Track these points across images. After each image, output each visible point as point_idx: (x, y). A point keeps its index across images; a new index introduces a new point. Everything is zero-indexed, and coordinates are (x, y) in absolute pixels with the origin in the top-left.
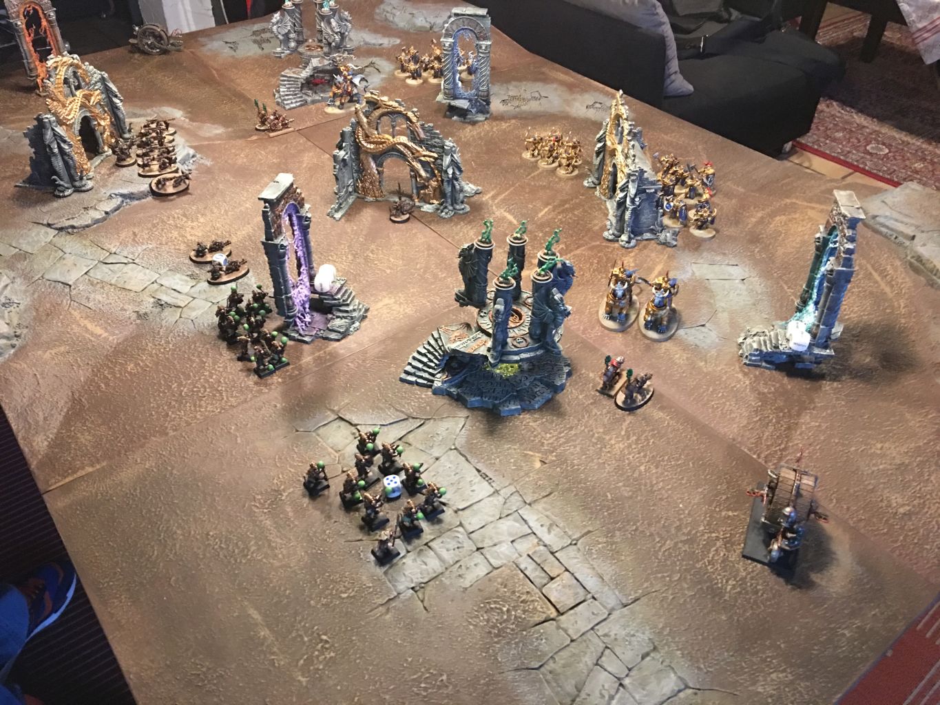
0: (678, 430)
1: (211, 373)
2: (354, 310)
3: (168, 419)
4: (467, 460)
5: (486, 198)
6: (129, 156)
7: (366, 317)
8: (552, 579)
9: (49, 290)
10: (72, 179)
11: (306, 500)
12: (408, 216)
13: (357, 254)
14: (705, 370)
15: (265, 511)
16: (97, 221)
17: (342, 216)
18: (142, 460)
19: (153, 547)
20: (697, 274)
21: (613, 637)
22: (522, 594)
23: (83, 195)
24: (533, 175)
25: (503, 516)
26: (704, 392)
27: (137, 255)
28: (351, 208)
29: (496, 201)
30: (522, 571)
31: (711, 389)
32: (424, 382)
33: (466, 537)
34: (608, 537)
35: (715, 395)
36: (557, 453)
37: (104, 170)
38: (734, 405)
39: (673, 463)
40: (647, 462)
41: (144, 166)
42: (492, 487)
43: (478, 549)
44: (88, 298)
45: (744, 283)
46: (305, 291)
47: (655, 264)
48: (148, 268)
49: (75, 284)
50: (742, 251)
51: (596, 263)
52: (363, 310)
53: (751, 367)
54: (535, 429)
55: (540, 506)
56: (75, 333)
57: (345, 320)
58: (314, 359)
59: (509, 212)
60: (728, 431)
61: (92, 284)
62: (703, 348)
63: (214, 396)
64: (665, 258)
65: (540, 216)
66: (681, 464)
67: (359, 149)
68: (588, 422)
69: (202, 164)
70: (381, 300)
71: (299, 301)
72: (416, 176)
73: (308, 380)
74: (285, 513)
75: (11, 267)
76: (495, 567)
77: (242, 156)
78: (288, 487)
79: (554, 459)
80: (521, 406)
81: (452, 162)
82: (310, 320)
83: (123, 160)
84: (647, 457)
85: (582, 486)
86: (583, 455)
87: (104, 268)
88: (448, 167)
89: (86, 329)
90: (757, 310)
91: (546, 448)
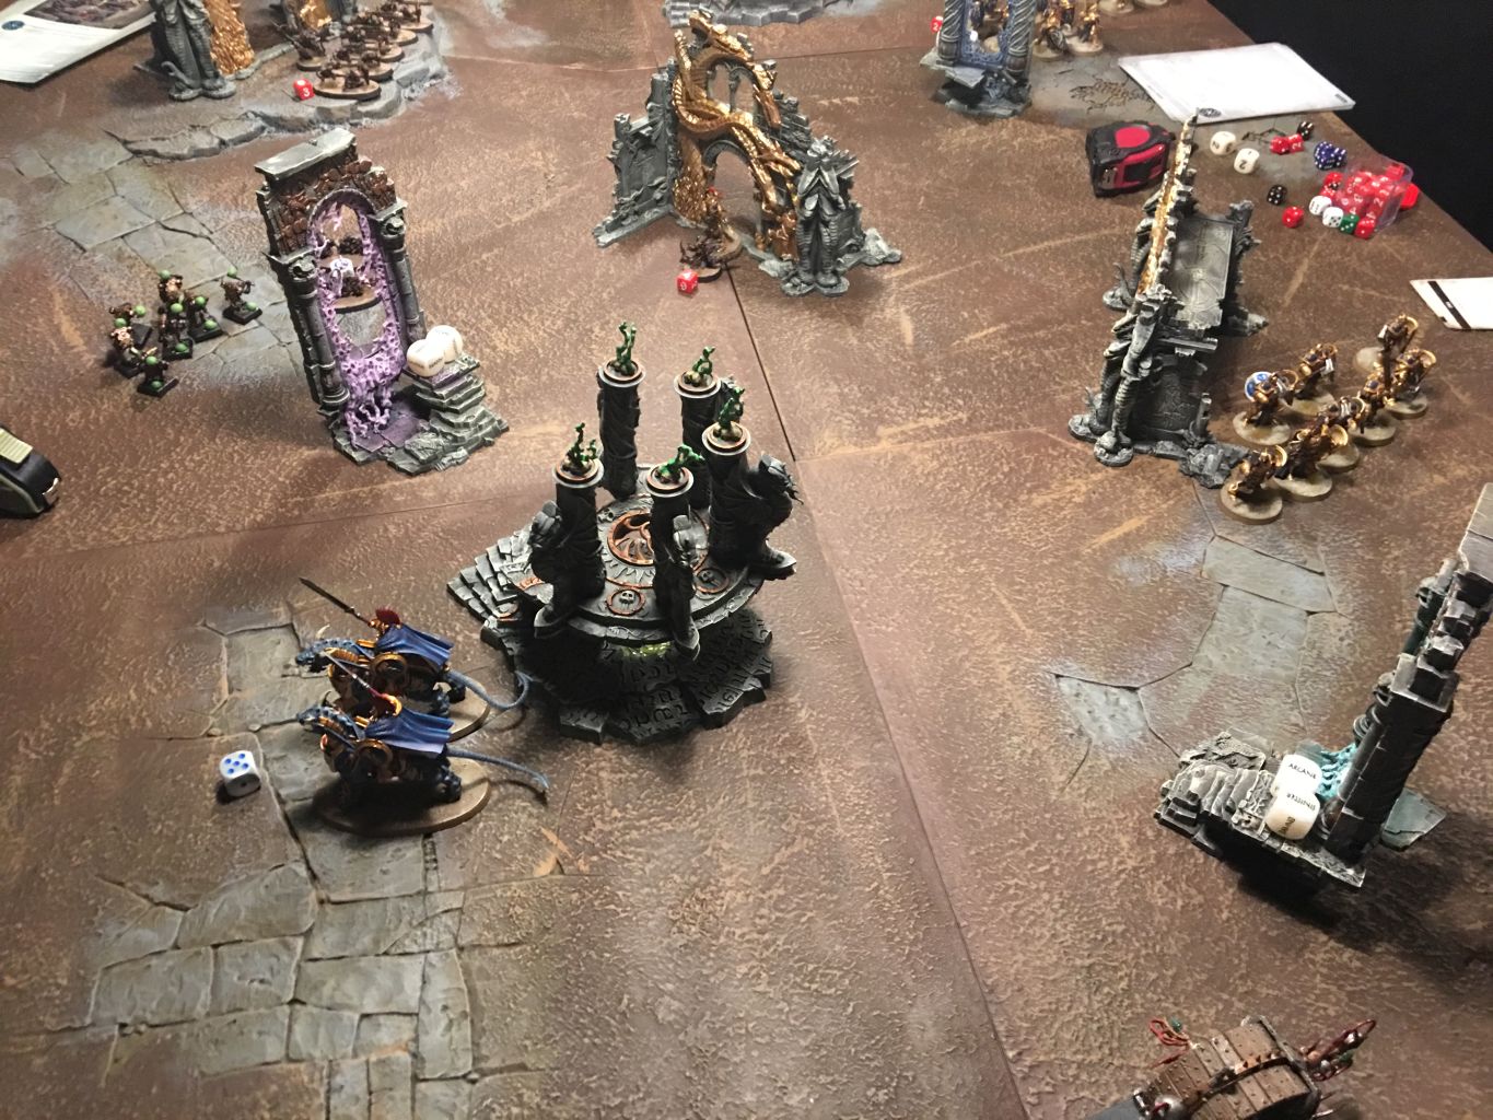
0: (889, 912)
1: (171, 467)
2: (466, 425)
3: (47, 526)
5: (890, 275)
6: (321, 53)
7: (491, 444)
9: (47, 251)
12: (714, 272)
13: (575, 321)
14: (1054, 795)
15: (33, 756)
16: (199, 153)
17: (614, 241)
20: (1211, 563)
23: (210, 104)
24: (1021, 251)
25: (393, 951)
26: (1012, 846)
27: (222, 224)
28: (637, 231)
29: (907, 287)
30: (329, 1091)
31: (1032, 848)
32: (480, 610)
33: (294, 965)
34: (548, 1096)
35: (1030, 865)
36: (602, 858)
37: (271, 70)
38: (1056, 906)
39: (814, 986)
40: (762, 960)
41: (326, 74)
42: (425, 878)
43: (294, 1001)
44: (96, 279)
45: (1306, 621)
46: (384, 365)
47: (1130, 515)
48: (224, 253)
49: (94, 250)
50: (1358, 544)
51: (1003, 473)
52: (489, 429)
53: (1165, 830)
54: (601, 787)
55: (476, 961)
56: (36, 332)
57: (441, 440)
58: (345, 498)
59: (914, 315)
60: (996, 963)
61: (120, 257)
62: (1090, 742)
63: (143, 509)
64: (1165, 506)
65: (967, 340)
66: (830, 996)
67: (676, 122)
68: (715, 815)
69: (443, 94)
70: (544, 422)
71: (363, 380)
72: (761, 197)
73: (303, 532)
74: (56, 775)
75: (21, 199)
76: (291, 1055)
77: (524, 93)
78: (98, 728)
79: (585, 868)
80: (606, 729)
81: (819, 187)
82: (384, 422)
83: (309, 58)
84: (772, 949)
85: (589, 956)
86: (648, 885)
87: (156, 235)
88: (808, 194)
89: (57, 331)
90: (1289, 697)
91: (588, 839)
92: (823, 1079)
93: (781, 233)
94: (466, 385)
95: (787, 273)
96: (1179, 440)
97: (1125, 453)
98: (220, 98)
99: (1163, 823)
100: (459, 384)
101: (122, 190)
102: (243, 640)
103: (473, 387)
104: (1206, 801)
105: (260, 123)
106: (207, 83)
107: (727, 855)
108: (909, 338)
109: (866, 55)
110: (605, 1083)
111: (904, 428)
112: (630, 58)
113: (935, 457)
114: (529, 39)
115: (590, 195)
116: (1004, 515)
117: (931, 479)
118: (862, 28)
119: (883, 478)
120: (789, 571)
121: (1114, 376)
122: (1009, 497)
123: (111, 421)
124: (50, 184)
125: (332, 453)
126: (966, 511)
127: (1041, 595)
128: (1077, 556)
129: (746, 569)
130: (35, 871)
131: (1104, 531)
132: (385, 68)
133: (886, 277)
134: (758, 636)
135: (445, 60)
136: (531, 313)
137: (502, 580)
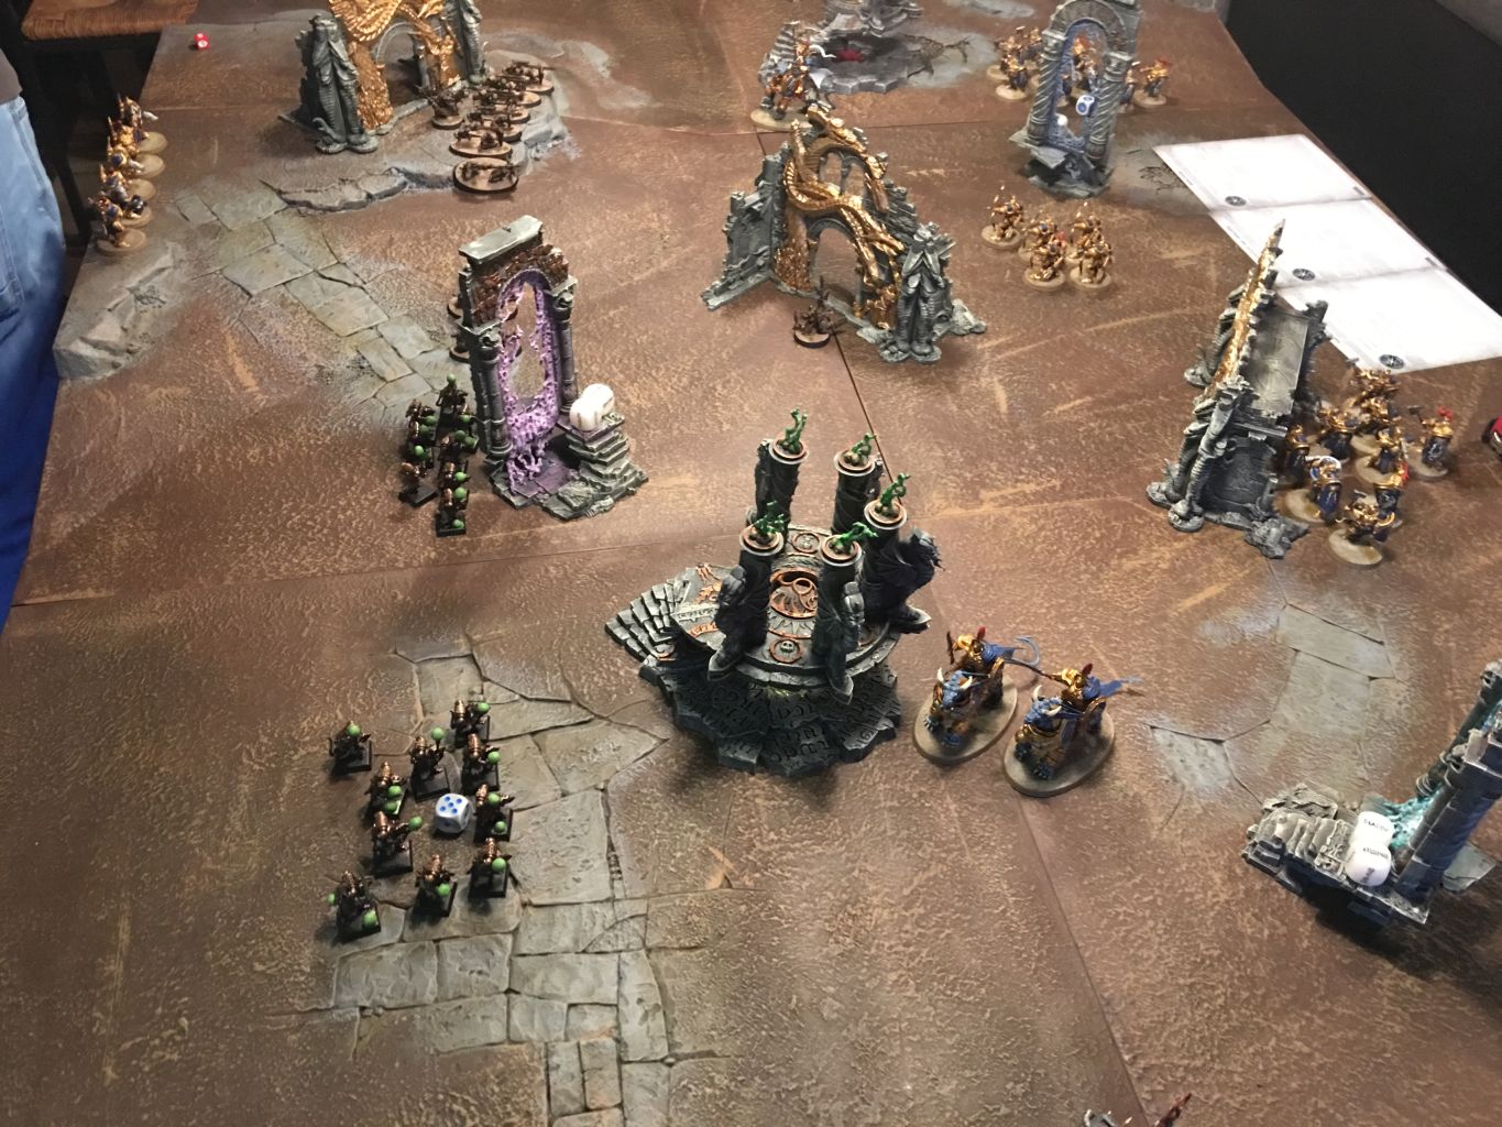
0: (1015, 933)
1: (349, 504)
2: (613, 476)
3: (242, 556)
4: (608, 818)
5: (984, 345)
6: (455, 113)
7: (633, 493)
8: (587, 1110)
9: (217, 295)
10: (349, 130)
11: (322, 777)
12: (824, 337)
13: (699, 379)
14: (1154, 834)
15: (257, 767)
16: (348, 206)
17: (722, 304)
18: (161, 608)
19: (78, 753)
20: (1284, 629)
22: (518, 1112)
23: (355, 158)
25: (590, 950)
26: (1120, 878)
27: (374, 275)
28: (746, 294)
29: (999, 357)
30: (547, 1069)
31: (1137, 880)
32: (637, 649)
33: (507, 958)
34: (735, 1079)
35: (1136, 895)
36: (763, 875)
37: (409, 127)
38: (1161, 932)
39: (956, 994)
40: (909, 970)
41: (464, 135)
42: (612, 887)
43: (509, 991)
44: (263, 324)
45: (1368, 686)
46: (542, 420)
47: (1209, 581)
48: (376, 303)
49: (259, 295)
50: (1412, 617)
51: (1095, 539)
52: (632, 480)
53: (1251, 869)
54: (758, 813)
55: (664, 962)
56: (212, 373)
57: (591, 490)
58: (506, 538)
59: (1007, 385)
60: (1111, 980)
61: (283, 303)
62: (1183, 788)
63: (327, 544)
64: (1241, 575)
65: (1056, 411)
66: (969, 1003)
67: (784, 196)
68: (860, 840)
69: (564, 154)
70: (678, 474)
71: (523, 433)
72: (864, 270)
73: (472, 570)
74: (279, 784)
75: (189, 243)
76: (512, 1038)
77: (637, 155)
78: (312, 743)
79: (750, 884)
80: (760, 759)
81: (922, 267)
82: (538, 470)
83: (444, 117)
84: (917, 960)
85: (760, 960)
86: (806, 901)
87: (315, 283)
88: (913, 273)
89: (231, 372)
90: (1355, 753)
91: (751, 858)
92: (968, 1073)
93: (881, 304)
94: (613, 440)
95: (884, 341)
96: (1246, 513)
97: (1196, 520)
98: (364, 153)
99: (1250, 862)
100: (607, 438)
101: (281, 240)
102: (430, 667)
103: (619, 442)
104: (1290, 845)
105: (402, 178)
106: (353, 138)
107: (872, 877)
108: (1004, 408)
109: (945, 129)
110: (783, 1070)
111: (1003, 492)
112: (729, 122)
113: (1033, 520)
114: (635, 100)
115: (702, 257)
116: (1098, 578)
117: (1031, 541)
118: (943, 101)
119: (988, 539)
120: (923, 627)
121: (1191, 452)
122: (1102, 561)
123: (289, 459)
124: (215, 231)
125: (491, 497)
126: (1063, 573)
127: (1134, 653)
128: (1165, 618)
129: (887, 625)
130: (270, 870)
131: (1188, 596)
132: (516, 129)
133: (979, 347)
134: (886, 680)
135: (564, 121)
136: (658, 369)
137: (659, 624)
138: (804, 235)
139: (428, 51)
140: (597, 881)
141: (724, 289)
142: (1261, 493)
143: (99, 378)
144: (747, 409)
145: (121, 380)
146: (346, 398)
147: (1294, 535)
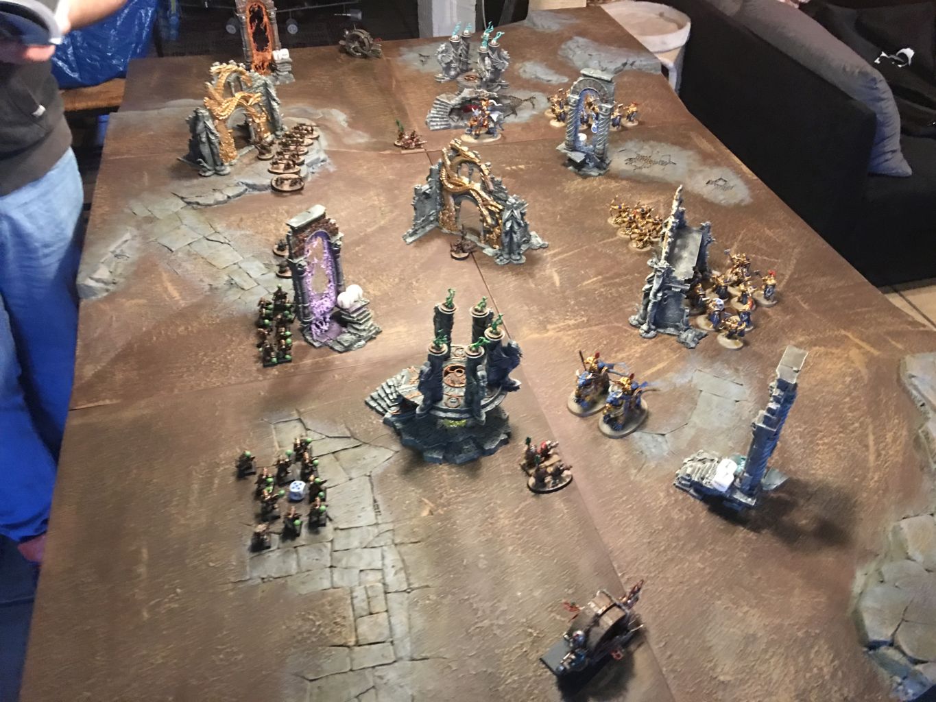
0: (568, 525)
1: (232, 351)
2: (364, 330)
3: (181, 379)
4: (372, 489)
5: (547, 254)
6: (269, 152)
7: (375, 338)
8: (371, 614)
9: (155, 252)
10: (215, 164)
12: (466, 255)
13: (404, 279)
14: (632, 478)
15: (200, 476)
16: (218, 203)
17: (414, 241)
18: (144, 407)
20: (695, 381)
21: (385, 681)
22: (339, 616)
23: (219, 178)
24: (605, 241)
25: (368, 546)
27: (234, 237)
28: (426, 235)
29: (555, 259)
30: (352, 598)
31: (624, 498)
32: (381, 410)
33: (329, 553)
34: (439, 596)
35: (624, 505)
36: (448, 509)
37: (246, 160)
38: (635, 520)
40: (518, 545)
41: (274, 163)
42: (377, 519)
43: (331, 567)
44: (180, 265)
45: (735, 405)
46: (328, 304)
47: (659, 361)
48: (237, 251)
49: (177, 251)
50: (757, 372)
52: (374, 331)
53: (678, 490)
54: (444, 481)
55: (403, 549)
56: (157, 291)
57: (353, 337)
58: (312, 364)
59: (559, 272)
60: (612, 542)
61: (189, 254)
62: (646, 456)
63: (223, 371)
64: (675, 357)
65: (584, 284)
66: (547, 556)
67: (441, 186)
68: (493, 490)
69: (327, 169)
70: (396, 326)
71: (319, 310)
72: (484, 220)
73: (297, 379)
74: (212, 483)
75: (138, 227)
76: (334, 586)
77: (365, 167)
78: (226, 464)
79: (442, 513)
80: (444, 457)
81: (512, 217)
82: (327, 329)
83: (264, 154)
84: (522, 540)
85: (448, 545)
86: (469, 518)
87: (204, 243)
88: (507, 220)
89: (166, 290)
90: (728, 436)
91: (442, 501)
92: (547, 586)
93: (494, 236)
94: (364, 312)
95: (497, 254)
96: (677, 327)
97: (652, 333)
98: (224, 175)
99: (677, 487)
100: (361, 311)
101: (185, 222)
102: (280, 425)
103: (366, 313)
104: (693, 476)
106: (218, 168)
107: (500, 505)
108: (558, 284)
109: (525, 144)
110: (461, 591)
111: (559, 325)
113: (574, 338)
114: (362, 138)
115: (402, 218)
117: (573, 348)
118: (523, 129)
119: (551, 348)
120: (518, 388)
121: (646, 300)
122: (607, 355)
123: (199, 332)
124: (151, 220)
125: (304, 343)
129: (500, 388)
130: (212, 522)
131: (649, 369)
132: (302, 158)
133: (545, 255)
134: (503, 418)
135: (326, 152)
136: (383, 276)
137: (391, 397)
138: (453, 204)
139: (254, 121)
140: (369, 516)
141: (414, 233)
142: (682, 317)
143: (100, 297)
144: (429, 293)
145: (111, 297)
146: (225, 300)
147: (700, 337)
